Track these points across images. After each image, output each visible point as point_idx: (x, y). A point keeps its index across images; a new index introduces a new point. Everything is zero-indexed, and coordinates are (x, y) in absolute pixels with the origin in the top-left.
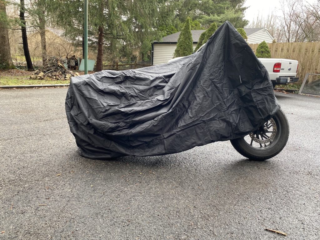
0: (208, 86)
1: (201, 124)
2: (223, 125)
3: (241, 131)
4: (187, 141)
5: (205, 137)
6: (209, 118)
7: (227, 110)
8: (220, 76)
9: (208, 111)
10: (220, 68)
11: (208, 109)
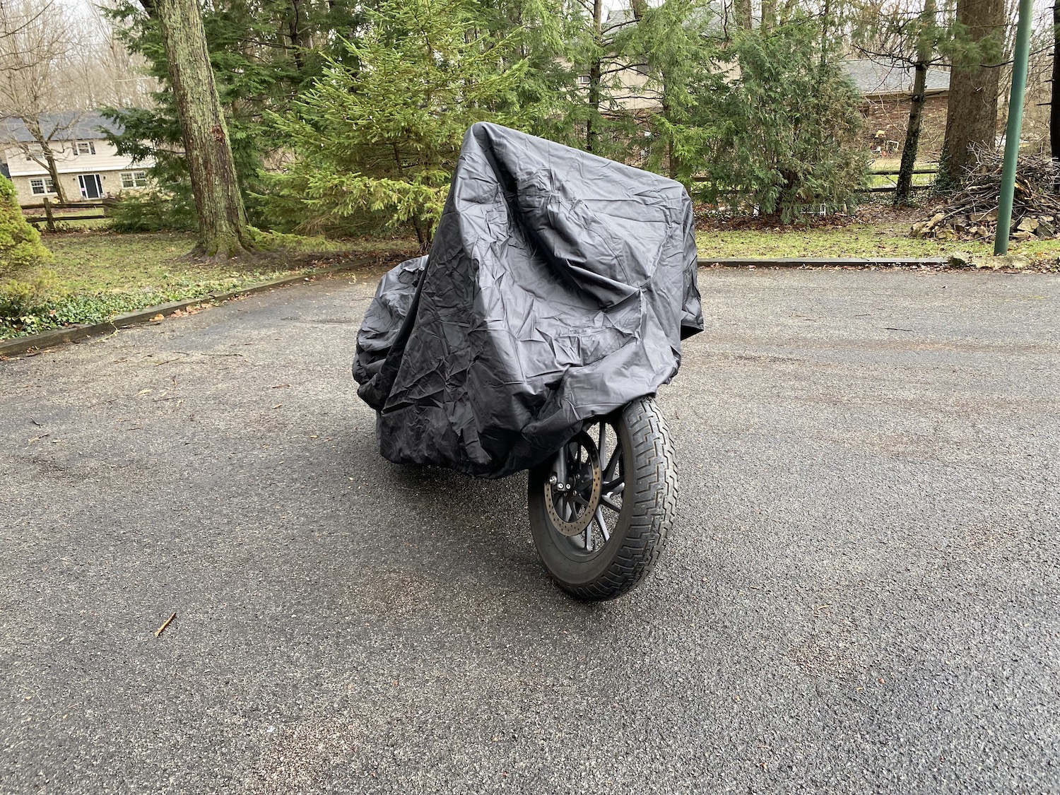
1: (412, 406)
2: (442, 424)
5: (419, 445)
6: (421, 397)
7: (450, 384)
8: (446, 287)
9: (419, 376)
10: (449, 266)
11: (419, 372)
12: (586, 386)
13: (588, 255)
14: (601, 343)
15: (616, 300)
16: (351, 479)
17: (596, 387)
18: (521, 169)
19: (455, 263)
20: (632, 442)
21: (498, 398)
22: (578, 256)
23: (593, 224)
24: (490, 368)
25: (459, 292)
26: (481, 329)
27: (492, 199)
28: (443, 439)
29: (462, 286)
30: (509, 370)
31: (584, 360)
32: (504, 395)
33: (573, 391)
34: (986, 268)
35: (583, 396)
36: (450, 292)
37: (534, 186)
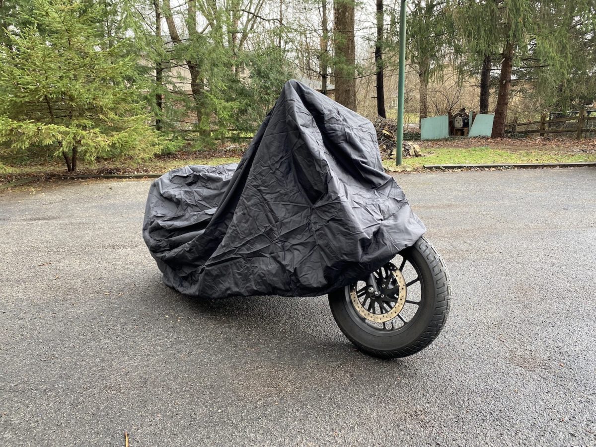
0: (248, 197)
1: (240, 259)
2: (273, 267)
3: (304, 284)
4: (222, 284)
5: (247, 283)
6: (250, 252)
7: (280, 241)
8: (270, 181)
9: (248, 239)
10: (272, 167)
11: (248, 236)
12: (397, 231)
13: (368, 157)
14: (390, 206)
15: (382, 182)
16: (167, 316)
17: (403, 231)
18: (325, 108)
19: (277, 166)
20: (427, 261)
21: (347, 243)
22: (363, 158)
23: (363, 140)
24: (341, 225)
25: (281, 183)
26: (336, 201)
27: (311, 125)
28: (274, 277)
29: (283, 179)
30: (356, 225)
31: (384, 217)
32: (352, 241)
33: (390, 235)
34: (395, 171)
35: (397, 237)
36: (274, 184)
37: (333, 118)
